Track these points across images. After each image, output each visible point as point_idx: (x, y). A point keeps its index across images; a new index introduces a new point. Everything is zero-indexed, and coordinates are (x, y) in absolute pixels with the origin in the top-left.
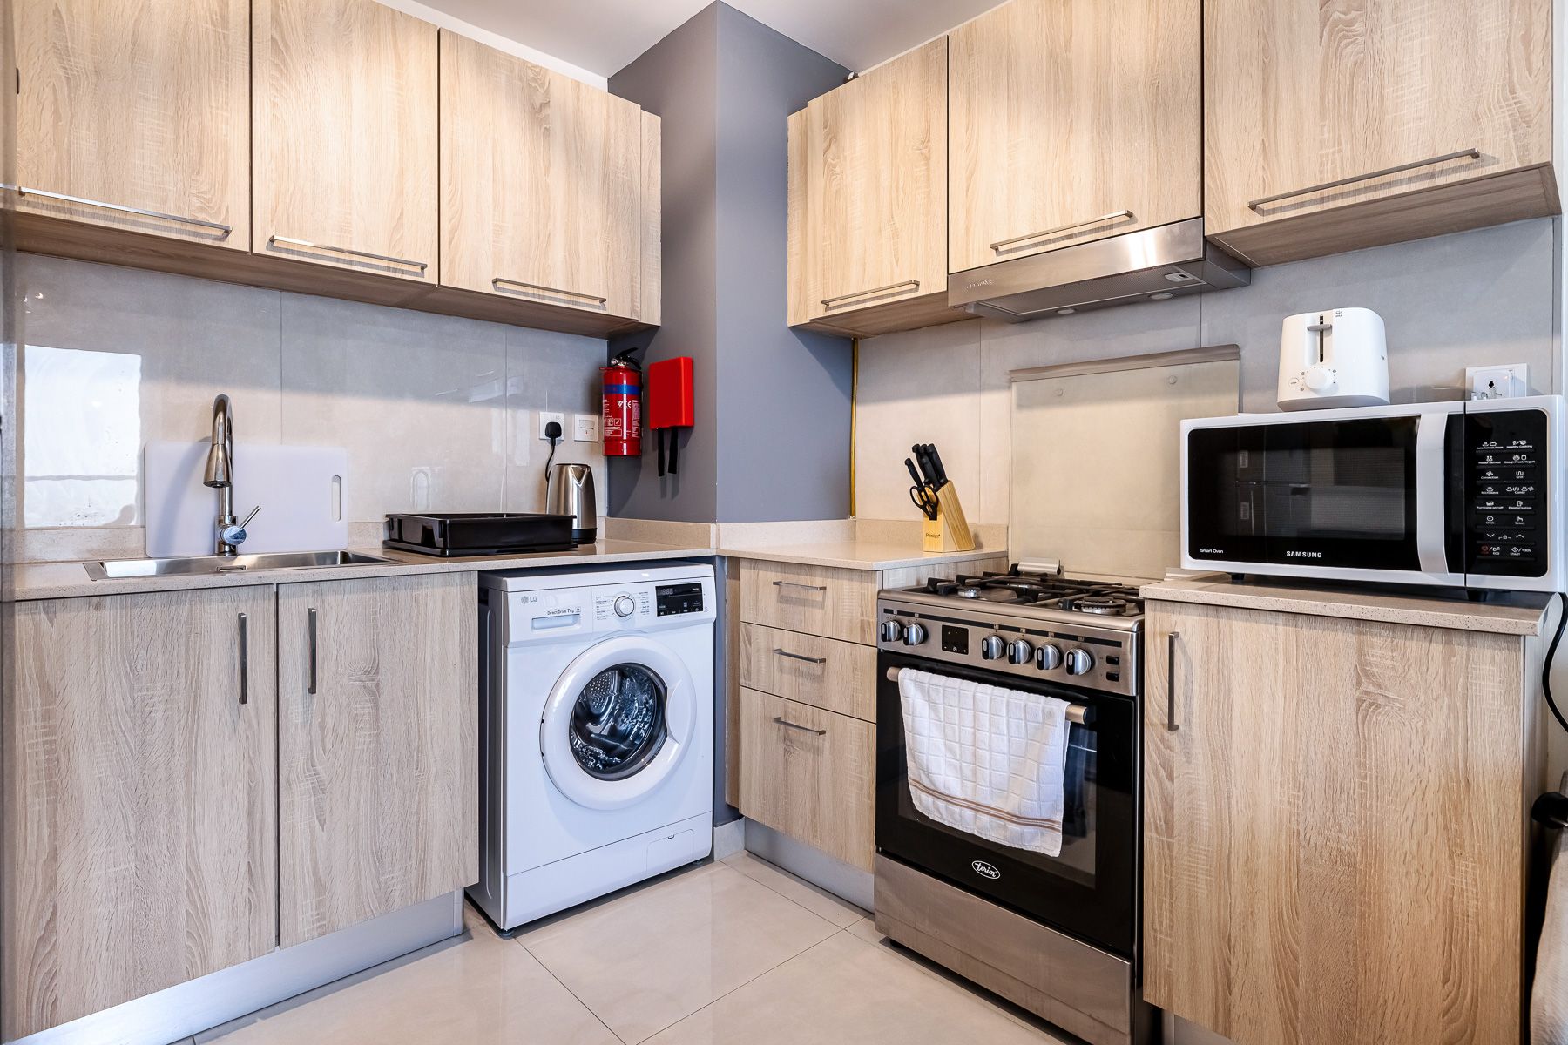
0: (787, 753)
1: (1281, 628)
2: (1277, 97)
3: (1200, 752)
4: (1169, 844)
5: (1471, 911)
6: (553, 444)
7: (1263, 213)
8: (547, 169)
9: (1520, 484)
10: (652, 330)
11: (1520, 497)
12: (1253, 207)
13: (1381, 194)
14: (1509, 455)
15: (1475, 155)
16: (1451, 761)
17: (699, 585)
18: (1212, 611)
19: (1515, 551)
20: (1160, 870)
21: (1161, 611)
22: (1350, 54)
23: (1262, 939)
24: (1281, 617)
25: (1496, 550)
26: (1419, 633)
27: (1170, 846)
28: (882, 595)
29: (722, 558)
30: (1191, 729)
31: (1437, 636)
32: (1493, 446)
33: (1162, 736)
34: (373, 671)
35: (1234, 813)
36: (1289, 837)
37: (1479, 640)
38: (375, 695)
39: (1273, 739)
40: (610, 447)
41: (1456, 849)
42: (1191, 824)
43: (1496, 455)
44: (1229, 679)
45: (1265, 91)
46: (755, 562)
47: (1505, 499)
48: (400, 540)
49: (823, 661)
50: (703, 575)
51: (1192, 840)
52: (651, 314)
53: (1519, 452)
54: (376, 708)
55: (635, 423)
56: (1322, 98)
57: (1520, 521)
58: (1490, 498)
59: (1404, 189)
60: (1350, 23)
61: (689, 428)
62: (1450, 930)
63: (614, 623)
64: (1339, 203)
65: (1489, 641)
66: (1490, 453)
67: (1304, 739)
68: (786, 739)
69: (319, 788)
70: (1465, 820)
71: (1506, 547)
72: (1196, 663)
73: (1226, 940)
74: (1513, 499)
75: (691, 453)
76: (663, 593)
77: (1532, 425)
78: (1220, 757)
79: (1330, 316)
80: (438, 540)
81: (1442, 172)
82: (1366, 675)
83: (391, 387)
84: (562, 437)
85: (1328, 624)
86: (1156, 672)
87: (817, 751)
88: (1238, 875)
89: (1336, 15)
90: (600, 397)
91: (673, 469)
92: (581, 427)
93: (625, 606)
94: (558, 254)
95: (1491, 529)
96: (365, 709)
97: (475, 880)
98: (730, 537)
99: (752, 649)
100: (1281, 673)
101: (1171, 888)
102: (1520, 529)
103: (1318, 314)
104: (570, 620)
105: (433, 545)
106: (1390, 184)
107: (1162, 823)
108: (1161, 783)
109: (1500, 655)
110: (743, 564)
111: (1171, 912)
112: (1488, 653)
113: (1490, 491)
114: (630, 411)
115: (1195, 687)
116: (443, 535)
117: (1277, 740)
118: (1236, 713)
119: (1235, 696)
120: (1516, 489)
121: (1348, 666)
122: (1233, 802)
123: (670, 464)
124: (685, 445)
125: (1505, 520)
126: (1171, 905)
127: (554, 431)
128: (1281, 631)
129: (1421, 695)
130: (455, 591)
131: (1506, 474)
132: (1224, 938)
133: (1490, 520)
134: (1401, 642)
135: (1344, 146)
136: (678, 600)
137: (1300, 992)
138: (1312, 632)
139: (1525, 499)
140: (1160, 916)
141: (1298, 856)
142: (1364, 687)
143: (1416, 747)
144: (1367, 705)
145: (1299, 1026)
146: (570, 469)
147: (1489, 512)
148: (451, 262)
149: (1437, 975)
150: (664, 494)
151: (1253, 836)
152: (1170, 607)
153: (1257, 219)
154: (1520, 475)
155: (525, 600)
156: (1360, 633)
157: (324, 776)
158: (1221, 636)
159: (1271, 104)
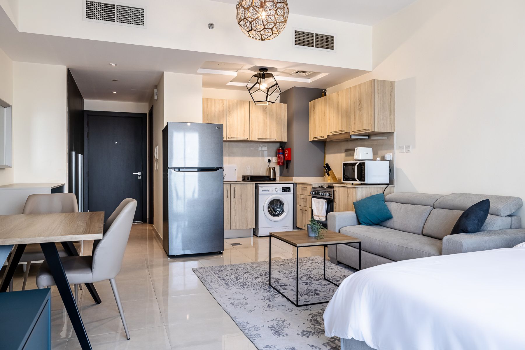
0: (303, 215)
6: (269, 163)
8: (266, 119)
10: (285, 142)
17: (290, 187)
18: (338, 187)
19: (362, 178)
21: (335, 187)
28: (313, 188)
29: (295, 183)
30: (337, 202)
33: (335, 204)
34: (241, 196)
38: (242, 199)
40: (278, 163)
44: (340, 195)
46: (299, 184)
48: (244, 179)
49: (306, 199)
50: (291, 186)
52: (285, 140)
54: (242, 201)
55: (283, 159)
61: (290, 161)
63: (275, 192)
64: (360, 133)
66: (362, 167)
68: (303, 213)
69: (235, 210)
75: (291, 165)
76: (283, 188)
78: (339, 205)
80: (250, 179)
81: (367, 131)
83: (243, 155)
84: (271, 162)
87: (306, 214)
90: (277, 154)
91: (288, 168)
92: (274, 160)
93: (277, 190)
94: (268, 132)
96: (240, 201)
97: (254, 228)
98: (296, 180)
99: (299, 199)
104: (268, 191)
105: (249, 180)
110: (298, 184)
113: (362, 172)
114: (282, 157)
116: (250, 178)
119: (340, 198)
123: (288, 167)
124: (290, 163)
127: (269, 161)
130: (252, 186)
133: (362, 175)
135: (360, 125)
136: (286, 190)
146: (271, 168)
148: (252, 137)
150: (287, 172)
155: (261, 188)
156: (347, 189)
157: (236, 209)
158: (339, 190)
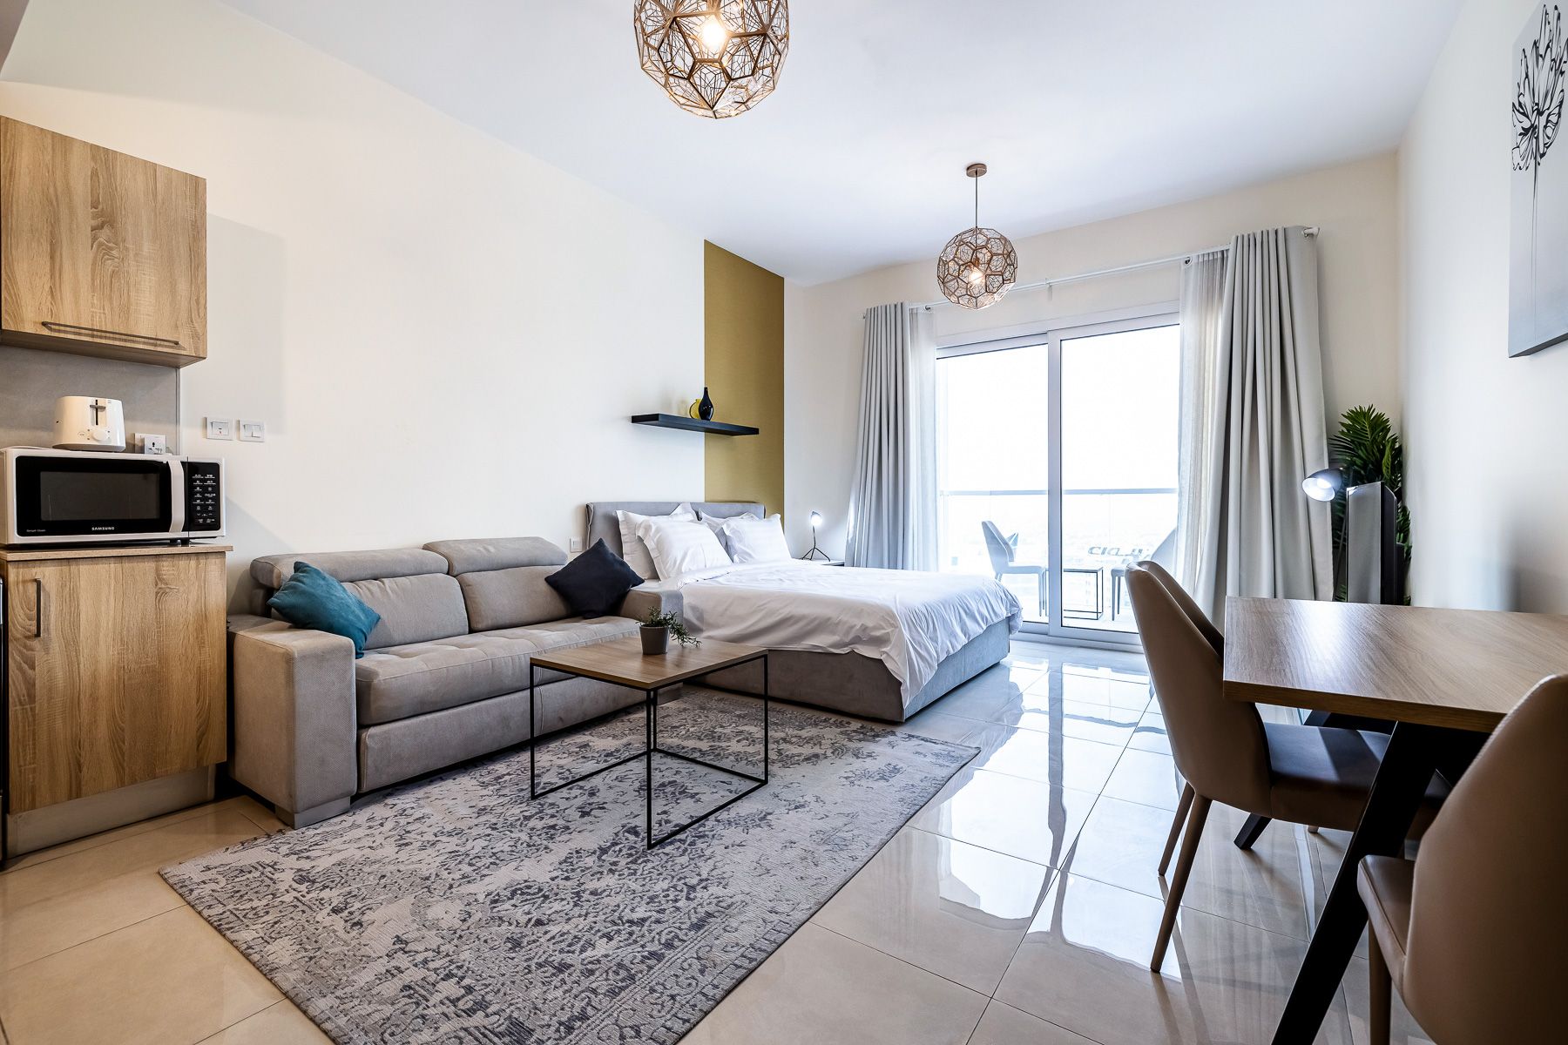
1: (112, 565)
2: (61, 266)
3: (56, 646)
4: (31, 708)
5: (208, 668)
7: (51, 329)
9: (210, 493)
11: (210, 498)
12: (44, 324)
13: (129, 345)
14: (206, 480)
15: (177, 343)
16: (199, 608)
18: (64, 562)
19: (209, 521)
20: (24, 727)
21: (23, 568)
22: (110, 266)
23: (102, 731)
24: (112, 560)
25: (201, 521)
26: (185, 557)
27: (32, 710)
30: (49, 634)
31: (193, 557)
32: (199, 476)
33: (25, 643)
35: (82, 671)
36: (118, 671)
37: (210, 556)
39: (108, 624)
41: (201, 645)
42: (50, 690)
43: (201, 480)
44: (78, 598)
45: (52, 257)
47: (205, 499)
51: (50, 698)
53: (210, 479)
56: (93, 280)
57: (210, 508)
58: (198, 498)
59: (141, 346)
60: (111, 249)
62: (199, 680)
64: (103, 341)
65: (214, 556)
66: (198, 479)
67: (127, 619)
70: (205, 631)
71: (205, 519)
72: (53, 597)
73: (77, 743)
74: (208, 499)
77: (214, 468)
78: (71, 643)
79: (102, 402)
81: (160, 345)
82: (160, 580)
85: (89, 561)
86: (19, 606)
88: (84, 706)
89: (101, 240)
95: (199, 512)
100: (112, 588)
101: (34, 735)
102: (211, 511)
103: (95, 399)
106: (134, 342)
107: (26, 697)
108: (23, 672)
109: (218, 561)
111: (34, 748)
112: (214, 560)
113: (198, 496)
115: (53, 609)
117: (110, 623)
118: (83, 616)
119: (83, 608)
120: (208, 495)
121: (151, 578)
122: (82, 666)
125: (205, 507)
126: (34, 744)
128: (113, 566)
129: (186, 584)
131: (205, 489)
132: (76, 745)
133: (198, 508)
134: (177, 562)
135: (106, 311)
137: (126, 747)
138: (131, 565)
139: (212, 499)
140: (25, 755)
141: (124, 679)
142: (159, 586)
143: (184, 607)
144: (160, 594)
145: (125, 765)
147: (198, 505)
149: (194, 702)
151: (95, 679)
152: (31, 564)
153: (46, 332)
154: (210, 489)
156: (157, 561)
158: (72, 575)
159: (57, 267)
